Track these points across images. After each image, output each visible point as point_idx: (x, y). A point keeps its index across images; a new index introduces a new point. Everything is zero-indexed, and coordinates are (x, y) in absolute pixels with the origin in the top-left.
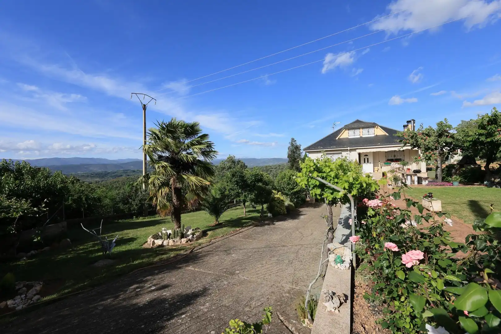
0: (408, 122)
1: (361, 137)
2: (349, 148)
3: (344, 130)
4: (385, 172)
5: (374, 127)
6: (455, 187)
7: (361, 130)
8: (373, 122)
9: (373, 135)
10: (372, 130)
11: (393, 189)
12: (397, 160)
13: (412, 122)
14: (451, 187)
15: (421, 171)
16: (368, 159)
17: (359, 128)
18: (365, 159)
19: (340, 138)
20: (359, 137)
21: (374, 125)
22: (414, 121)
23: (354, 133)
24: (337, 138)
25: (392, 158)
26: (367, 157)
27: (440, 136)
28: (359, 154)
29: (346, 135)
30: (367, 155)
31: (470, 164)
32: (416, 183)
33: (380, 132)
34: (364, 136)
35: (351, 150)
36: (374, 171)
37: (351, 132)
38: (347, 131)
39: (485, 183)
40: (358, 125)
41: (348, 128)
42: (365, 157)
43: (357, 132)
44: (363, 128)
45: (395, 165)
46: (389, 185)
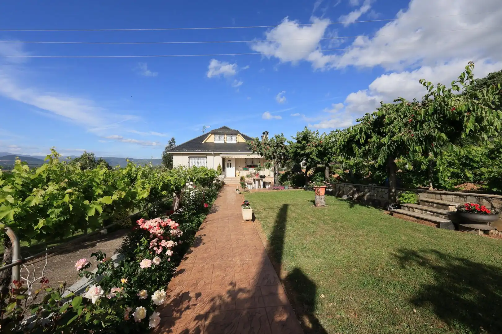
0: (264, 133)
1: (225, 143)
2: (213, 153)
3: (210, 134)
4: (243, 176)
5: (236, 134)
6: (286, 190)
7: (226, 136)
8: (236, 129)
9: (236, 142)
10: (234, 137)
11: (240, 193)
12: (254, 166)
13: (266, 133)
14: (284, 190)
15: (265, 177)
16: (231, 164)
17: (224, 134)
18: (228, 164)
19: (207, 142)
20: (223, 142)
21: (236, 133)
22: (268, 133)
23: (219, 138)
24: (203, 142)
25: (250, 164)
26: (230, 162)
27: (277, 147)
28: (223, 159)
29: (212, 139)
30: (230, 161)
31: (297, 171)
32: (262, 187)
33: (241, 140)
34: (228, 142)
35: (215, 155)
36: (236, 176)
37: (217, 137)
38: (213, 136)
39: (305, 186)
40: (224, 131)
41: (214, 133)
42: (228, 162)
43: (222, 137)
44: (227, 134)
45: (252, 170)
46: (236, 190)
